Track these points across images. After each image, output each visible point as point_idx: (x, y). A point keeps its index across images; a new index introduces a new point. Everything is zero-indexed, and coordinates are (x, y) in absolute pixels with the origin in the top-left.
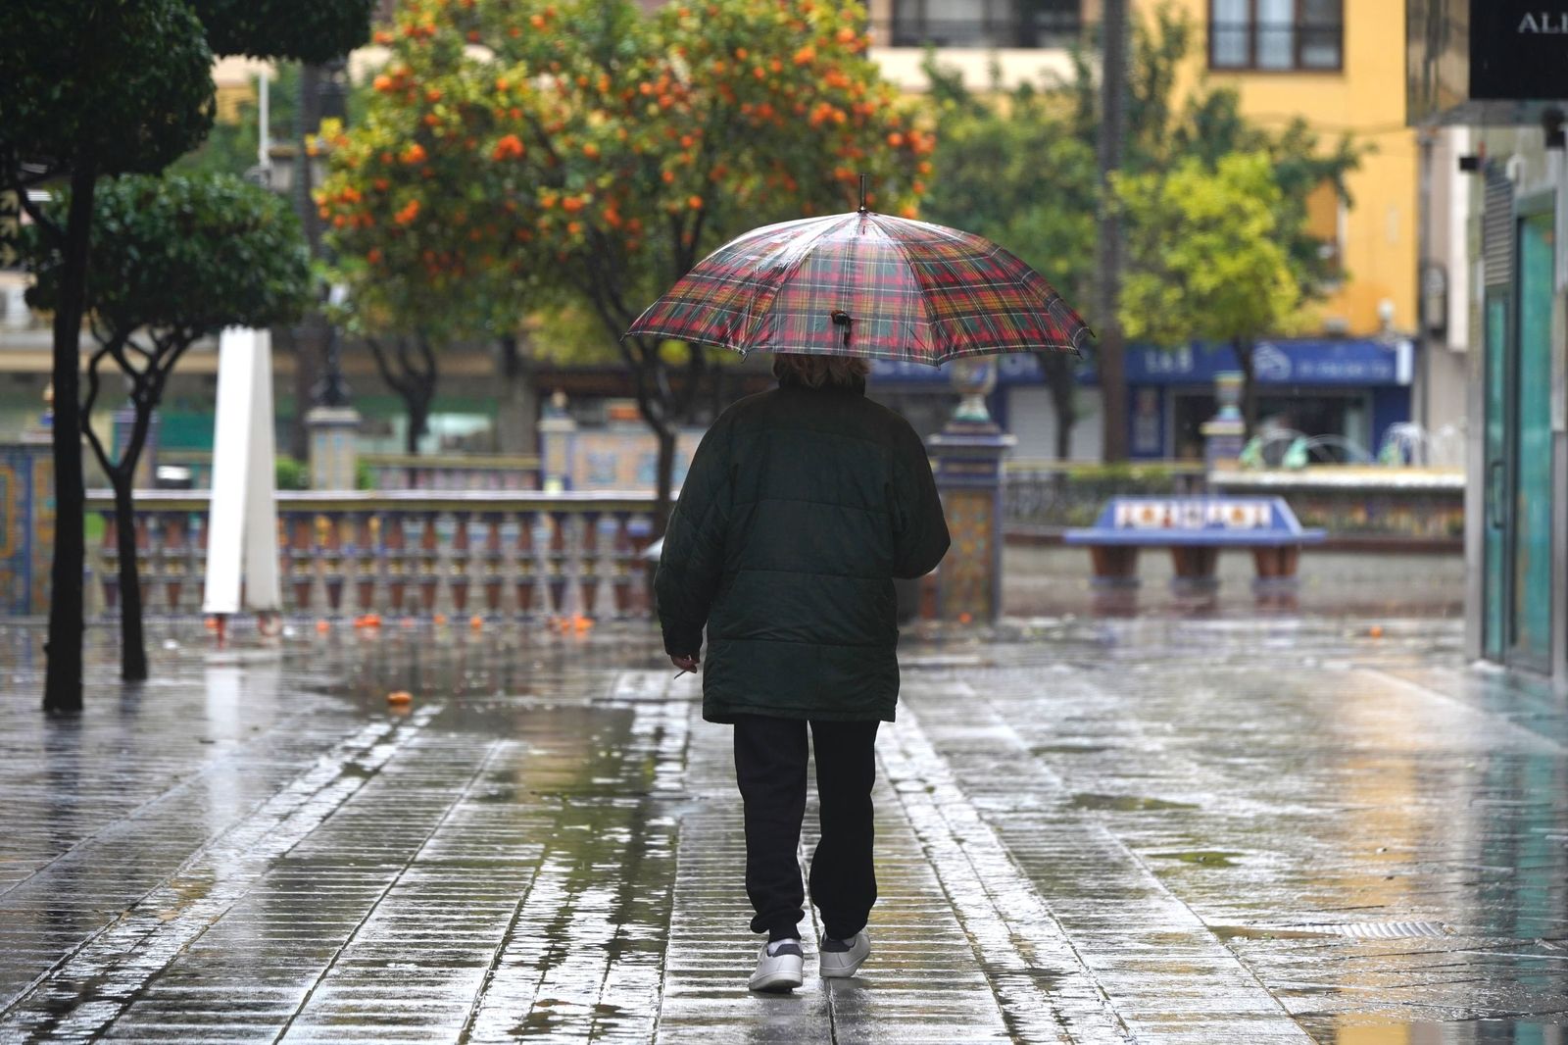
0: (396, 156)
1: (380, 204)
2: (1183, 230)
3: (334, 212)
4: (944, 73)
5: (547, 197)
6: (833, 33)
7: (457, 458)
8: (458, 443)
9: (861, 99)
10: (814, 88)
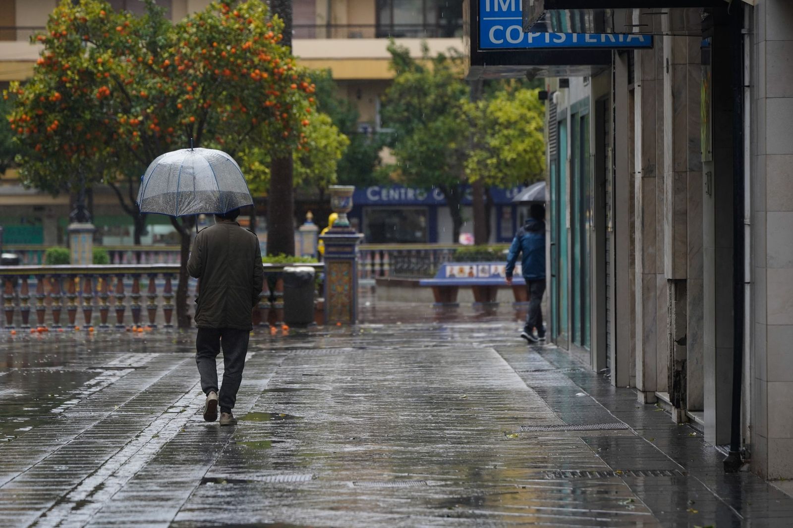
0: (47, 98)
1: (39, 122)
2: (497, 127)
3: (18, 126)
4: (399, 50)
5: (121, 118)
6: (261, 34)
7: (162, 246)
8: (163, 238)
9: (277, 66)
10: (253, 62)
